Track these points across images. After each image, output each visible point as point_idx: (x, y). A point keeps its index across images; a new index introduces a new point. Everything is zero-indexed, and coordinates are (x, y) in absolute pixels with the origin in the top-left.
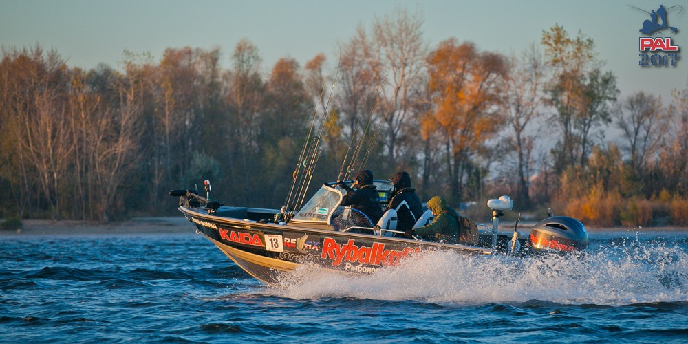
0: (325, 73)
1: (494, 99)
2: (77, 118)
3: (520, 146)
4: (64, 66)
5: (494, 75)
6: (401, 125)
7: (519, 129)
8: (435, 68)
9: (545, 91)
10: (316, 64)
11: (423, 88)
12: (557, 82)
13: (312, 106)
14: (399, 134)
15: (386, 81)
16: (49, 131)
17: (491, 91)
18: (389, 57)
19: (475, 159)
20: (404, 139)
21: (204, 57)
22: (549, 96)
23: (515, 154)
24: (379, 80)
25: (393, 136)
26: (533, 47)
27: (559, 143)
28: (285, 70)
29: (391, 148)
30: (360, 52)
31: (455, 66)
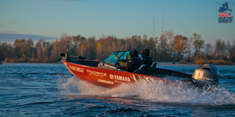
0: (158, 40)
1: (185, 44)
2: (119, 46)
3: (189, 52)
4: (117, 38)
5: (185, 40)
6: (170, 48)
7: (189, 49)
8: (176, 39)
9: (193, 43)
10: (157, 38)
11: (173, 42)
12: (195, 42)
13: (156, 45)
14: (170, 49)
15: (168, 41)
16: (114, 48)
17: (184, 43)
18: (168, 37)
19: (182, 54)
20: (170, 50)
21: (138, 37)
22: (194, 44)
23: (188, 53)
24: (166, 41)
25: (169, 50)
26: (191, 36)
27: (195, 51)
28: (151, 39)
29: (168, 52)
30: (164, 36)
31: (179, 39)
